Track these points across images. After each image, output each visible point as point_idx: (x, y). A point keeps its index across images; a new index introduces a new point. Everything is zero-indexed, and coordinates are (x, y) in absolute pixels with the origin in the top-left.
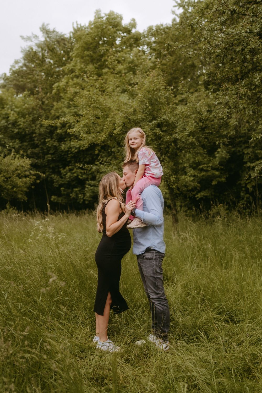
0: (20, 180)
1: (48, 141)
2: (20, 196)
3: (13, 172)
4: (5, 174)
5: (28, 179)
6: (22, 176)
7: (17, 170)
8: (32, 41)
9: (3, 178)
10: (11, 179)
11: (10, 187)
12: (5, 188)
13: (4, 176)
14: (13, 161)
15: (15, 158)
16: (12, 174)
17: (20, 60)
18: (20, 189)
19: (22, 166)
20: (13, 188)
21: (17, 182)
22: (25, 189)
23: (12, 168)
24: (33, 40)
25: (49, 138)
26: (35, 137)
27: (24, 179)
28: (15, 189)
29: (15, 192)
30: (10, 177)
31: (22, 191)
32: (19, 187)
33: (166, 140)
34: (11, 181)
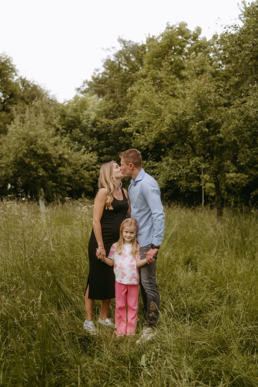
0: (88, 172)
1: (121, 139)
2: (86, 186)
3: (82, 166)
4: (74, 167)
5: (94, 172)
6: (89, 169)
7: (85, 164)
8: (110, 51)
9: (72, 170)
10: (80, 171)
11: (78, 178)
12: (74, 179)
13: (73, 169)
14: (82, 156)
15: (84, 153)
16: (80, 167)
17: (100, 68)
18: (87, 180)
19: (90, 161)
20: (80, 180)
21: (84, 174)
22: (91, 181)
23: (81, 162)
24: (112, 50)
25: (122, 136)
26: (110, 136)
27: (91, 172)
28: (82, 180)
29: (82, 183)
30: (79, 170)
31: (88, 182)
32: (87, 179)
33: (211, 139)
34: (79, 173)
